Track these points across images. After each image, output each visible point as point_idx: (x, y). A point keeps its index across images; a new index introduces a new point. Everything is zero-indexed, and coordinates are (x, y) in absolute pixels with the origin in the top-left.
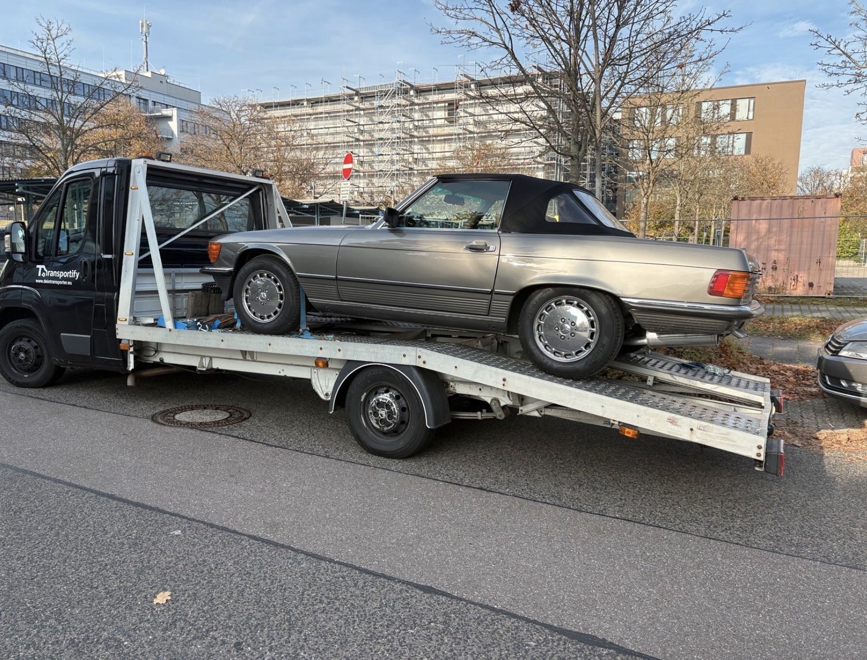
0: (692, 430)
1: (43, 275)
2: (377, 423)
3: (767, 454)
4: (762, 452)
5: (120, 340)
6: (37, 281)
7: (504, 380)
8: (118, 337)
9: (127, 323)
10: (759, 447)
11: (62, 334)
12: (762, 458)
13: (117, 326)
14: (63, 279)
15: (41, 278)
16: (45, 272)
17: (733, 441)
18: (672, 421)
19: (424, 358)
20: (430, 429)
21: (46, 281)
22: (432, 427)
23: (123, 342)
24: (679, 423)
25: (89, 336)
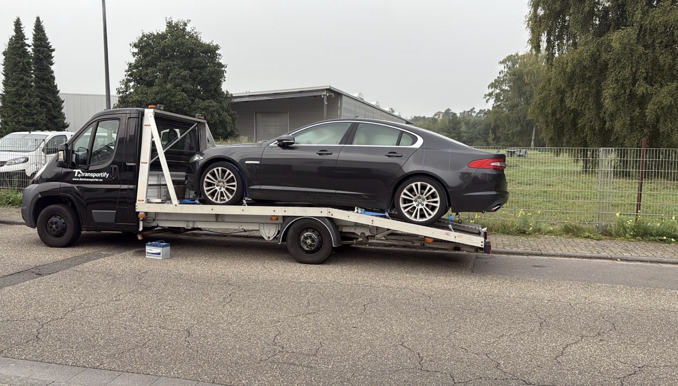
0: (455, 237)
1: (79, 175)
2: (308, 248)
3: (485, 246)
4: (483, 244)
5: (139, 212)
6: (73, 179)
7: (372, 221)
8: (137, 211)
9: (144, 202)
10: (482, 242)
11: (93, 211)
12: (483, 247)
13: (136, 204)
14: (96, 177)
15: (77, 177)
16: (81, 174)
17: (471, 240)
18: (447, 234)
19: (332, 213)
20: (335, 247)
21: (81, 179)
22: (336, 246)
23: (140, 213)
24: (450, 235)
25: (115, 211)
